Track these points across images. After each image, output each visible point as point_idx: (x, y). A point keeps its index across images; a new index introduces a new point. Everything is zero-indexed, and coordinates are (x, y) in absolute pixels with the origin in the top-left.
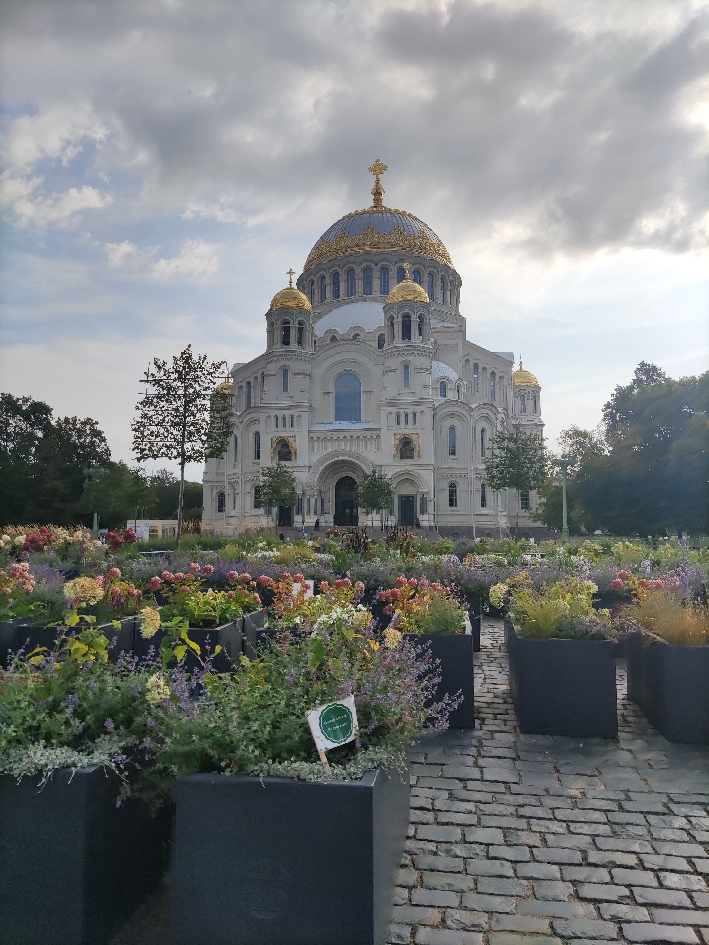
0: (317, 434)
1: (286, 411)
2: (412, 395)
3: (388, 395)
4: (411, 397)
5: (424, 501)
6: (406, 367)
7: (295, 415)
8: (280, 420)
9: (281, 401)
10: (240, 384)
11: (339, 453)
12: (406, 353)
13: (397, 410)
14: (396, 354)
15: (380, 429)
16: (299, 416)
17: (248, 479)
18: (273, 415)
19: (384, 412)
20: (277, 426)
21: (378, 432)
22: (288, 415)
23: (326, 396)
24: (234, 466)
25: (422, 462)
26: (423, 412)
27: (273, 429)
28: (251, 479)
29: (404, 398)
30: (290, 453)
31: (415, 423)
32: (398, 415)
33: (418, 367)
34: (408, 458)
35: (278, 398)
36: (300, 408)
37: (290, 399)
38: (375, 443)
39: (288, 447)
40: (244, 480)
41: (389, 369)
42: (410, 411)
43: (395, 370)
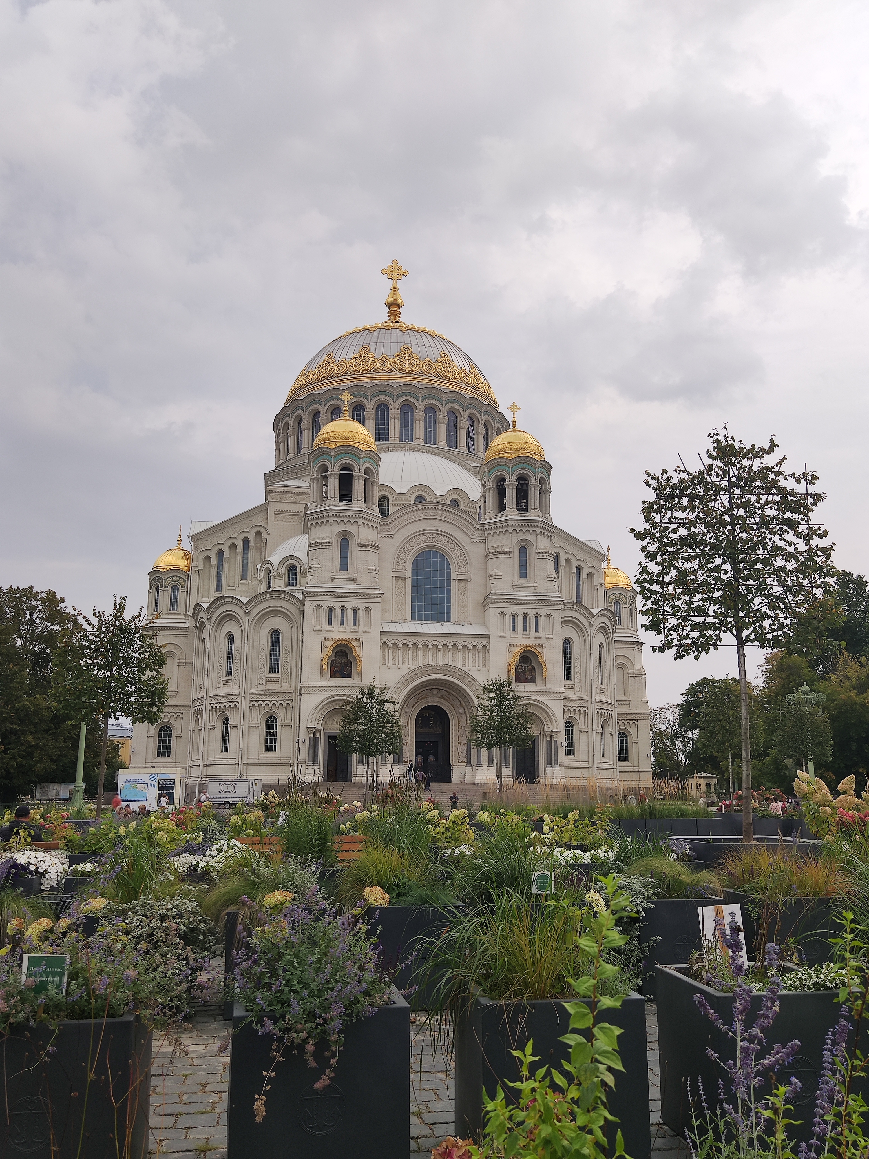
0: (394, 637)
1: (346, 600)
2: (532, 590)
3: (498, 587)
4: (531, 592)
5: (551, 745)
6: (523, 550)
7: (361, 606)
8: (337, 613)
9: (338, 584)
10: (207, 553)
11: (435, 668)
12: (524, 529)
13: (512, 610)
14: (510, 530)
15: (488, 636)
16: (367, 609)
17: (257, 704)
18: (325, 605)
19: (493, 612)
20: (330, 623)
21: (486, 640)
22: (349, 606)
23: (400, 581)
24: (227, 683)
25: (549, 688)
26: (549, 615)
27: (325, 626)
28: (263, 704)
29: (522, 593)
30: (349, 664)
31: (537, 630)
32: (514, 616)
33: (541, 551)
34: (526, 681)
35: (333, 579)
36: (369, 598)
37: (352, 582)
38: (479, 656)
39: (346, 656)
40: (249, 705)
41: (500, 549)
42: (531, 613)
43: (509, 553)
